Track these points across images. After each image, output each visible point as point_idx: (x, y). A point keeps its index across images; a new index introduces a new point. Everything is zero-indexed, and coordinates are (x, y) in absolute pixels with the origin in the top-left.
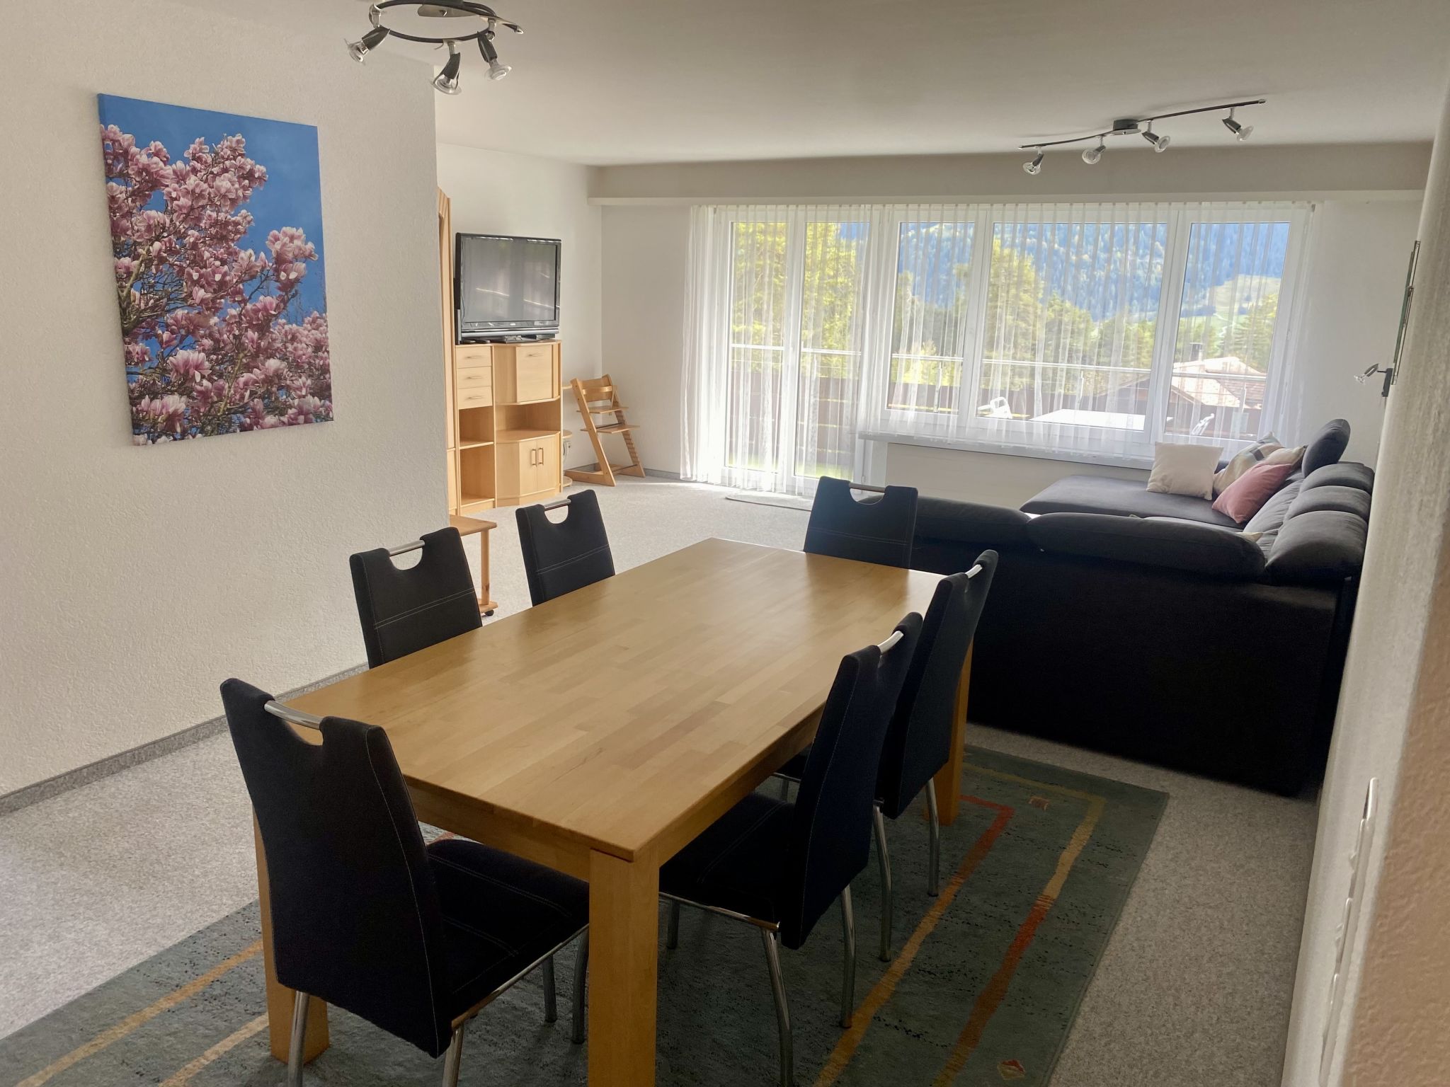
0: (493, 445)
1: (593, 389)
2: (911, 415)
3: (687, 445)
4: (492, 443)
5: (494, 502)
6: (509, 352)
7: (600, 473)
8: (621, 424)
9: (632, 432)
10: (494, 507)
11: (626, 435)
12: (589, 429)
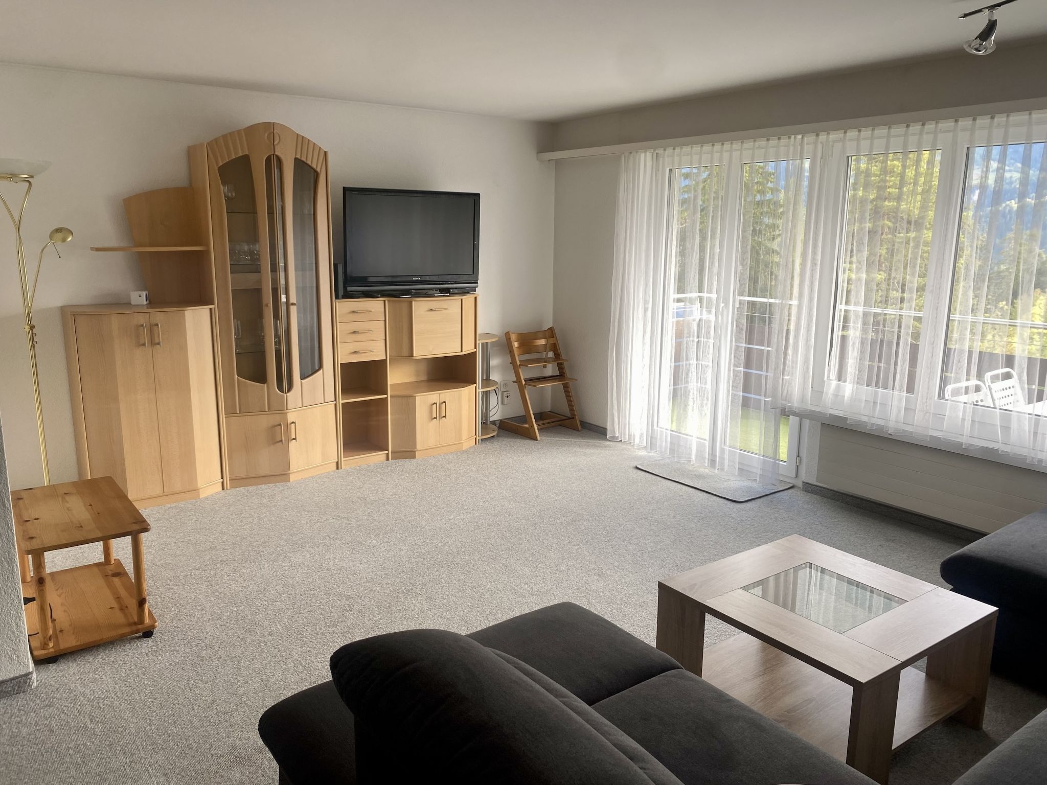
0: (387, 398)
1: (527, 341)
2: (848, 389)
3: (615, 402)
4: (385, 396)
5: (388, 454)
6: (405, 306)
7: (527, 426)
8: (561, 376)
9: (571, 384)
10: (388, 459)
11: (566, 387)
12: (518, 381)
